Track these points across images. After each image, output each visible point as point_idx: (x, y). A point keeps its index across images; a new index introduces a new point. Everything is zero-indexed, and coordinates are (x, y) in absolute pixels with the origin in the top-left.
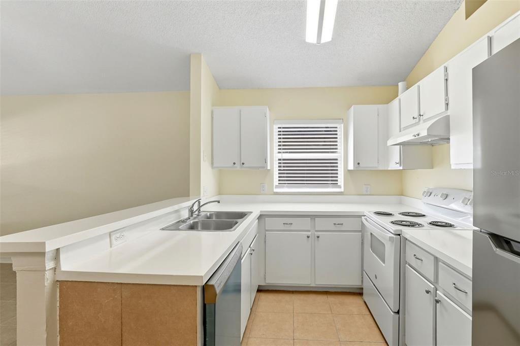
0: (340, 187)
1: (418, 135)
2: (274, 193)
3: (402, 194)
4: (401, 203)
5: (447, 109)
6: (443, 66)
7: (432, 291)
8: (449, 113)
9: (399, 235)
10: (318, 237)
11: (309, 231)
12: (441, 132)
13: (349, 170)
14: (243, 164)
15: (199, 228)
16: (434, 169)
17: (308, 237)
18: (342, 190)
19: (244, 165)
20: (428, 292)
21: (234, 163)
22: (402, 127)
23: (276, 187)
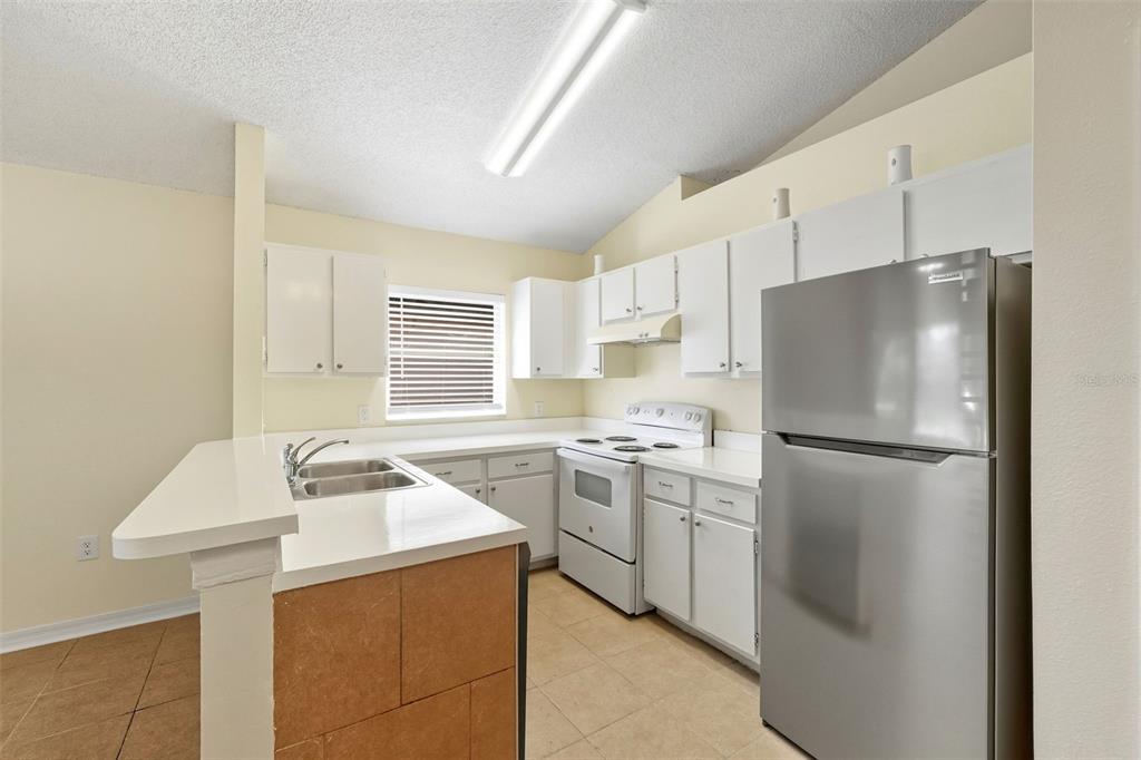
0: (499, 407)
1: (647, 335)
2: (387, 422)
3: (584, 415)
4: (582, 427)
5: (677, 306)
6: (672, 255)
7: (687, 517)
8: (680, 311)
9: (634, 463)
10: (494, 489)
11: (477, 481)
12: (671, 335)
13: (514, 380)
14: (340, 367)
15: (319, 494)
16: (637, 378)
17: (478, 492)
18: (503, 412)
19: (341, 370)
20: (683, 519)
21: (320, 366)
22: (603, 319)
23: (389, 413)
